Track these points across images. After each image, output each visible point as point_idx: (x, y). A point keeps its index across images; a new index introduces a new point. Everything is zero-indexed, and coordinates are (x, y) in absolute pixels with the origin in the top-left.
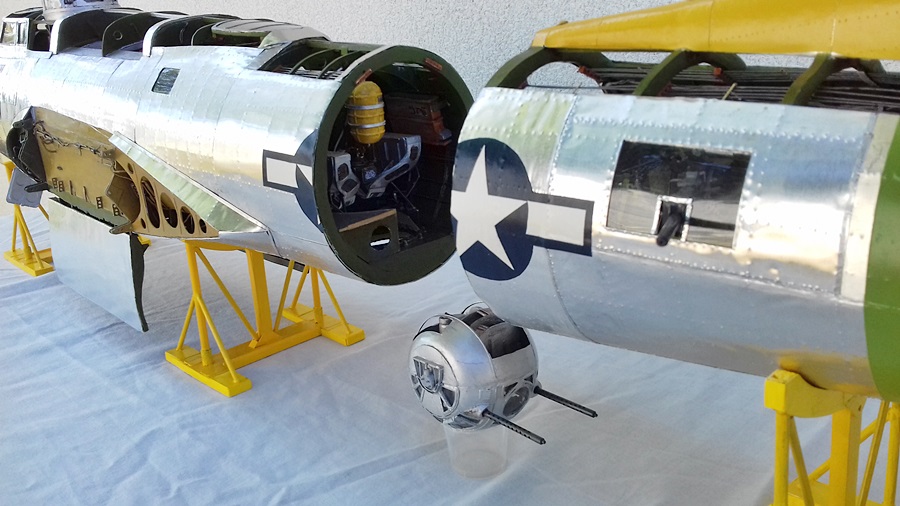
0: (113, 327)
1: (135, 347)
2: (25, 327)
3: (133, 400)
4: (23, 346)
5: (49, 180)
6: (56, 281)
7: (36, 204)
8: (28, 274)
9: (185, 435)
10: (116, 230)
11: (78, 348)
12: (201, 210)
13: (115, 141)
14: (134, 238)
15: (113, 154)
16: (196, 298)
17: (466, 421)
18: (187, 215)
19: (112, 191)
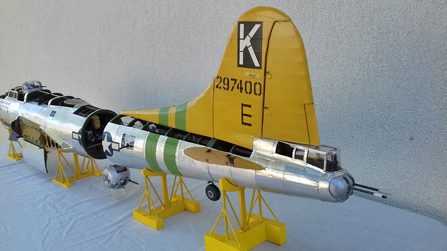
0: (39, 173)
1: (44, 178)
2: (15, 174)
3: (44, 189)
4: (15, 178)
5: (23, 135)
6: (23, 162)
7: (17, 141)
8: (14, 161)
9: (56, 195)
10: (41, 148)
11: (30, 178)
12: (60, 144)
13: (41, 127)
14: (45, 150)
15: (40, 130)
16: (60, 164)
17: (113, 187)
18: (57, 144)
19: (40, 139)
